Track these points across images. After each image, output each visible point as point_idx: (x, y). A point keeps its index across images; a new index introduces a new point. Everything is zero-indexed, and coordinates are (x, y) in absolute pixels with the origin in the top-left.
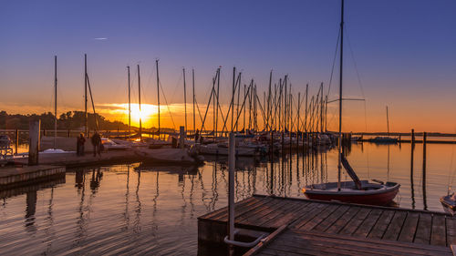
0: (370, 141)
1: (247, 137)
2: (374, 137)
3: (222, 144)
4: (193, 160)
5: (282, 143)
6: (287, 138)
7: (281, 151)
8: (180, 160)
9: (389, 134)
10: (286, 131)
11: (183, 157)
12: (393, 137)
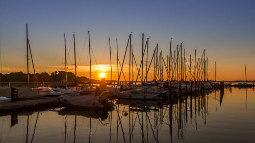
0: (235, 86)
1: (154, 85)
2: (237, 83)
3: (134, 91)
4: (102, 106)
5: (180, 89)
6: (183, 85)
7: (178, 95)
8: (91, 106)
9: (247, 81)
10: (182, 80)
11: (94, 104)
12: (249, 83)
